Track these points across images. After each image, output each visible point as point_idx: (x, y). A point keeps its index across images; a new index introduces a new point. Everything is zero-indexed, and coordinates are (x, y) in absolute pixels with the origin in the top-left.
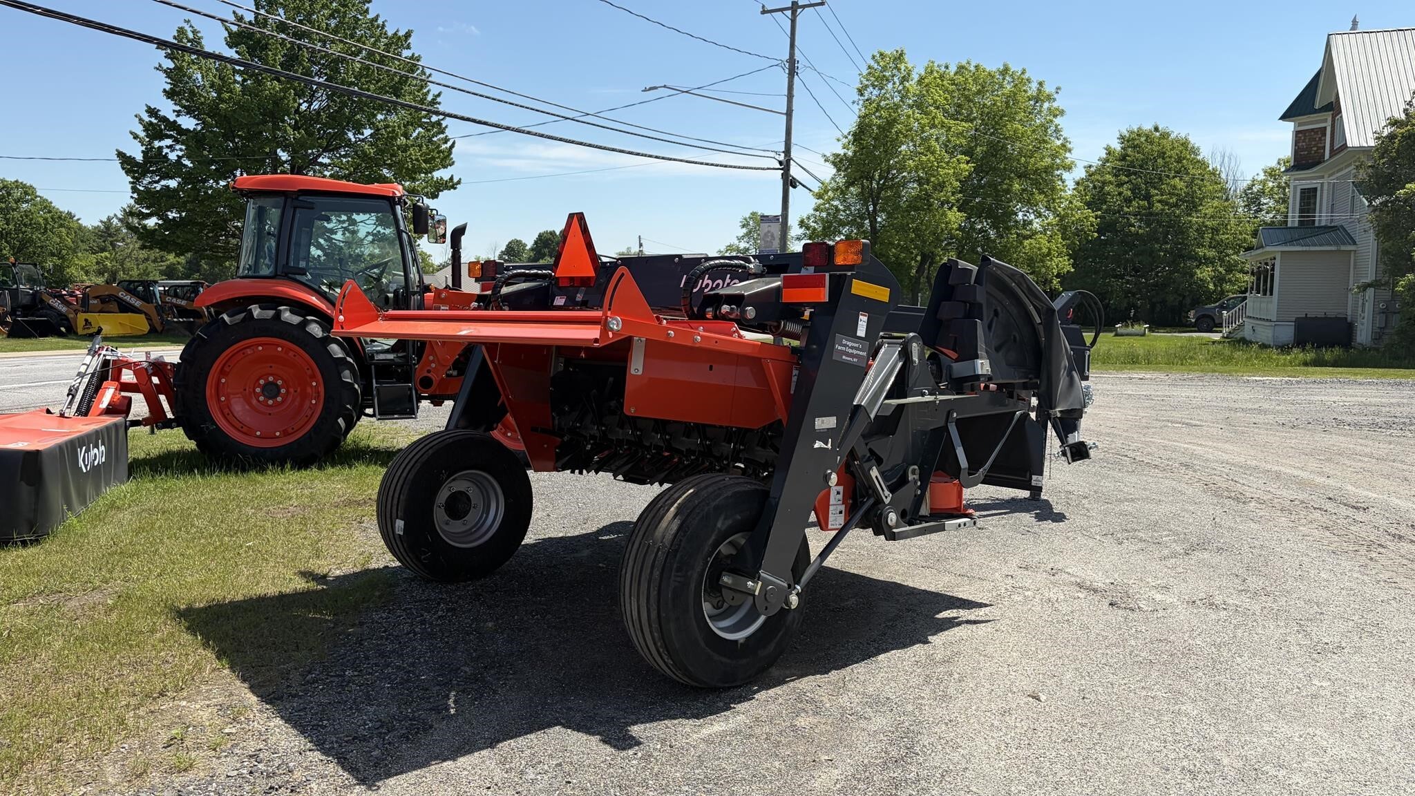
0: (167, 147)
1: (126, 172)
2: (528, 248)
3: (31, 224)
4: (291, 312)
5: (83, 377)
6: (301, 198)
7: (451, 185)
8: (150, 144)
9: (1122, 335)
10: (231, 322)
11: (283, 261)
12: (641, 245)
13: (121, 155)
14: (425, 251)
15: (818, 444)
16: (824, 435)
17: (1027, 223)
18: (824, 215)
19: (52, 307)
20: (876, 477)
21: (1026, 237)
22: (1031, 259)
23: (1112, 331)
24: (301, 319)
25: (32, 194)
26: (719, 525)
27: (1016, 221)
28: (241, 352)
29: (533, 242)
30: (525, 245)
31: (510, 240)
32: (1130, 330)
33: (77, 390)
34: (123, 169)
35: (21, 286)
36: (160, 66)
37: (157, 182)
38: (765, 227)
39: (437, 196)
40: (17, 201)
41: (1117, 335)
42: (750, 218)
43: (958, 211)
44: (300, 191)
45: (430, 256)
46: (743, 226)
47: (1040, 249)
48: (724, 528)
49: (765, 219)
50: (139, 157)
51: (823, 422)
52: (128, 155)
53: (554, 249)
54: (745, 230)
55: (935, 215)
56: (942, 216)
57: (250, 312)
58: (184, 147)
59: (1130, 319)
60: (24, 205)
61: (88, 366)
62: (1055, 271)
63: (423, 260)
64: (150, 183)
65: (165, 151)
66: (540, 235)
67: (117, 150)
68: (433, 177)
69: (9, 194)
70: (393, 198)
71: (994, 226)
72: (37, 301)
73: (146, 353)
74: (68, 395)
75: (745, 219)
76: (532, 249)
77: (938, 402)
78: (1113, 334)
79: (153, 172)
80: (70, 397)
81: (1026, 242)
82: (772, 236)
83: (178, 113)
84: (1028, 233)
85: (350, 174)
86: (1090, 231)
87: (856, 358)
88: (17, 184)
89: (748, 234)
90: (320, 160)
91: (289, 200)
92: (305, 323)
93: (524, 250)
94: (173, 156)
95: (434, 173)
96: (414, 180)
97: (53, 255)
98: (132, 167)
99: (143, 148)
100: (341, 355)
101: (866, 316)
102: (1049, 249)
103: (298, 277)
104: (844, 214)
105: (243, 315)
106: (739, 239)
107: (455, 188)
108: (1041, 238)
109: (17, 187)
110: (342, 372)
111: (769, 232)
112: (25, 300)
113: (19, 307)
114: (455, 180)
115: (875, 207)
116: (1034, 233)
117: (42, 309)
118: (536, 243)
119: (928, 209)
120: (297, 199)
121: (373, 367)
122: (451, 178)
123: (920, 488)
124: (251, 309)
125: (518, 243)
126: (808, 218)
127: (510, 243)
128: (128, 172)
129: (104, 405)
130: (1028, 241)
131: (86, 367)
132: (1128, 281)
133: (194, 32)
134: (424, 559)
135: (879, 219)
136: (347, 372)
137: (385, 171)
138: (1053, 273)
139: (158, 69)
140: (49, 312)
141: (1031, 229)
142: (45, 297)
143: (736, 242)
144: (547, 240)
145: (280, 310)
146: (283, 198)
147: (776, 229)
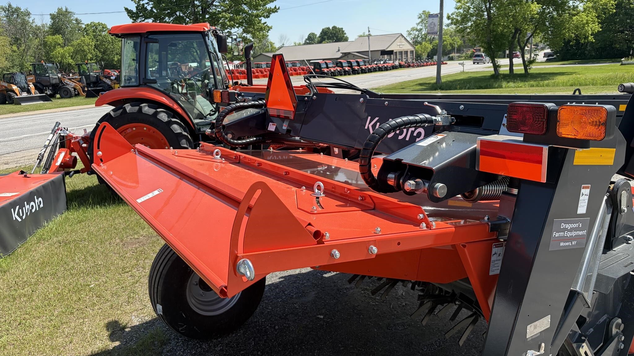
0: (146, 3)
1: (130, 17)
2: (318, 36)
3: (106, 41)
4: (149, 107)
5: (47, 148)
6: (150, 37)
7: (275, 10)
8: (139, 3)
9: (625, 64)
10: (115, 115)
11: (143, 76)
12: (369, 31)
13: (126, 9)
14: (272, 41)
17: (575, 8)
18: (461, 11)
19: (104, 82)
21: (574, 15)
22: (577, 27)
23: (619, 62)
24: (154, 110)
25: (106, 28)
27: (569, 7)
28: (124, 132)
29: (320, 33)
30: (316, 35)
31: (309, 33)
32: (630, 61)
33: (43, 157)
34: (129, 16)
35: (91, 73)
37: (143, 21)
38: (430, 20)
39: (269, 17)
40: (100, 31)
41: (622, 65)
42: (422, 14)
43: (537, 4)
44: (148, 32)
45: (274, 43)
46: (419, 18)
47: (582, 21)
49: (431, 16)
50: (134, 10)
52: (129, 9)
53: (329, 36)
54: (420, 20)
55: (524, 7)
56: (528, 7)
57: (125, 109)
58: (153, 3)
59: (630, 55)
60: (103, 33)
61: (50, 141)
62: (590, 32)
63: (271, 46)
64: (140, 22)
65: (146, 5)
66: (323, 30)
67: (124, 7)
68: (266, 8)
69: (97, 28)
70: (204, 32)
71: (555, 10)
72: (99, 80)
73: (84, 130)
74: (38, 159)
75: (420, 14)
76: (319, 37)
78: (620, 64)
79: (141, 16)
80: (39, 160)
81: (574, 18)
82: (434, 24)
84: (575, 12)
85: (228, 10)
86: (611, 8)
88: (99, 24)
89: (422, 21)
90: (214, 3)
91: (143, 38)
92: (156, 113)
93: (316, 37)
94: (149, 8)
95: (267, 6)
96: (257, 10)
97: (117, 54)
98: (132, 15)
99: (136, 5)
100: (179, 131)
101: (587, 188)
102: (587, 20)
103: (153, 85)
104: (473, 10)
105: (122, 110)
106: (418, 24)
107: (277, 12)
108: (583, 15)
109: (99, 25)
110: (181, 141)
111: (432, 22)
112: (94, 80)
113: (91, 83)
114: (277, 7)
115: (490, 4)
116: (578, 13)
117: (101, 83)
118: (321, 33)
119: (520, 4)
120: (147, 37)
121: (200, 135)
122: (275, 7)
123: (623, 342)
124: (125, 107)
125: (313, 34)
126: (452, 14)
127: (309, 34)
128: (131, 17)
129: (58, 164)
130: (575, 17)
131: (49, 141)
132: (626, 34)
134: (181, 330)
135: (492, 11)
136: (184, 141)
137: (244, 6)
138: (589, 33)
140: (103, 84)
141: (577, 11)
142: (102, 78)
143: (416, 26)
144: (326, 32)
145: (141, 107)
146: (140, 37)
147: (436, 21)
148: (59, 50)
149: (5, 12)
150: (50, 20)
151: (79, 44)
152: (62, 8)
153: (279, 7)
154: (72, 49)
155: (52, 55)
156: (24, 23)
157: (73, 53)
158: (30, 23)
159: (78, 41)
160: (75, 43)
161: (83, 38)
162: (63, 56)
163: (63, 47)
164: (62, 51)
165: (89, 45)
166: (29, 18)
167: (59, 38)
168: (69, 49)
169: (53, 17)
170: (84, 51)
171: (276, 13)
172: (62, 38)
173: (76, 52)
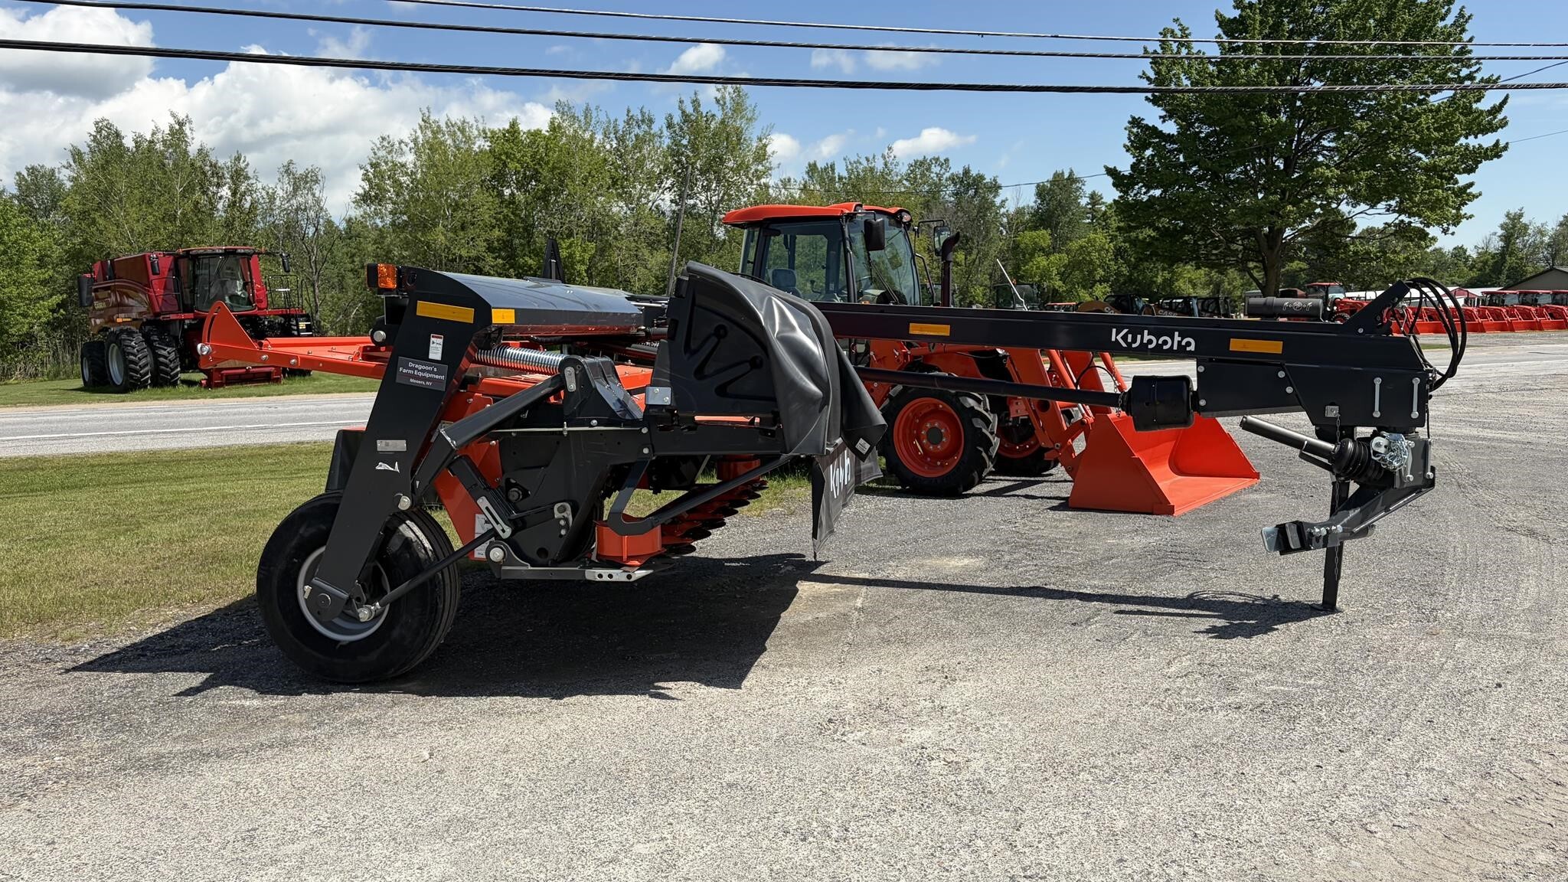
15: (382, 466)
16: (390, 458)
20: (487, 508)
26: (301, 531)
36: (1144, 73)
48: (307, 534)
51: (387, 445)
77: (565, 433)
83: (1164, 119)
87: (429, 381)
133: (1183, 30)
139: (1141, 77)
148: (1041, 261)
149: (955, 185)
150: (1034, 198)
151: (1082, 247)
152: (1063, 173)
153: (1507, 143)
154: (1065, 258)
155: (1024, 271)
156: (986, 207)
157: (1065, 266)
158: (994, 206)
159: (1082, 242)
160: (1074, 245)
161: (1092, 236)
162: (1045, 275)
163: (1048, 255)
164: (1045, 263)
165: (1103, 249)
166: (994, 197)
167: (1044, 237)
168: (1060, 259)
169: (1042, 192)
170: (1091, 262)
171: (1495, 159)
172: (1050, 235)
173: (1074, 265)
